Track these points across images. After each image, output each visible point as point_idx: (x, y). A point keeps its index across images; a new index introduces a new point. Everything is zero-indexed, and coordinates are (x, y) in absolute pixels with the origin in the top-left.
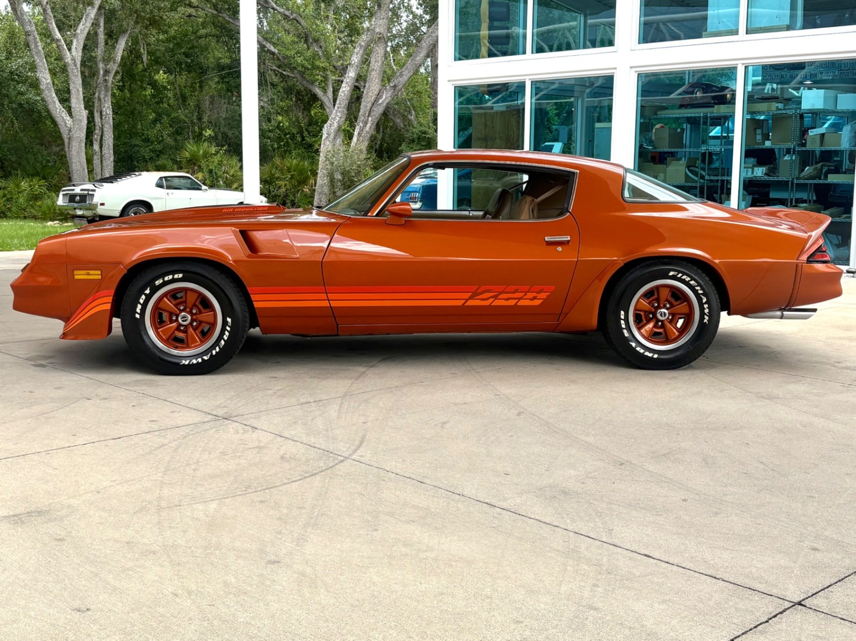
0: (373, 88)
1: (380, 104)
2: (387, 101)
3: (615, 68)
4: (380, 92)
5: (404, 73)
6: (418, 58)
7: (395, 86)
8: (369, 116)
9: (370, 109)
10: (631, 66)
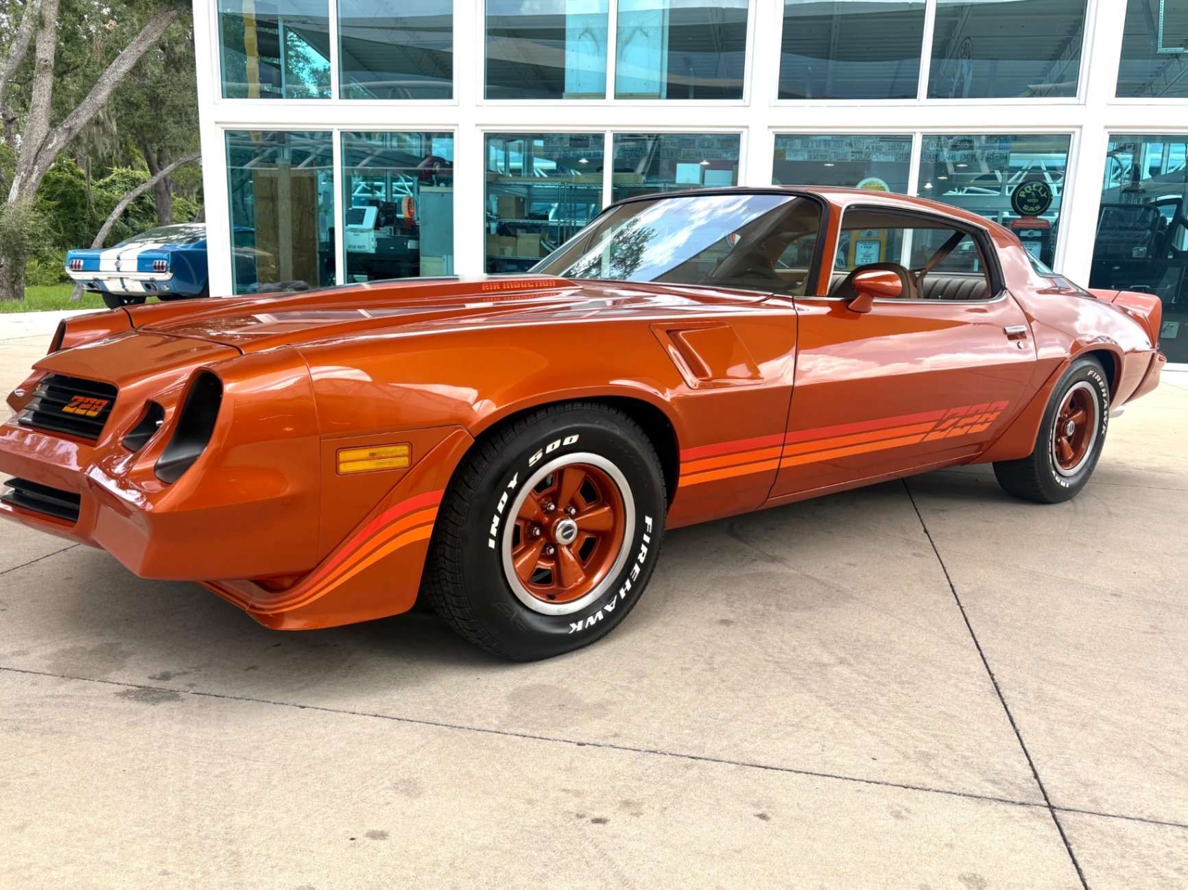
0: (39, 129)
1: (50, 150)
2: (59, 147)
3: (457, 125)
4: (48, 134)
5: (81, 113)
6: (100, 97)
7: (70, 129)
8: (34, 164)
9: (36, 156)
10: (477, 123)
